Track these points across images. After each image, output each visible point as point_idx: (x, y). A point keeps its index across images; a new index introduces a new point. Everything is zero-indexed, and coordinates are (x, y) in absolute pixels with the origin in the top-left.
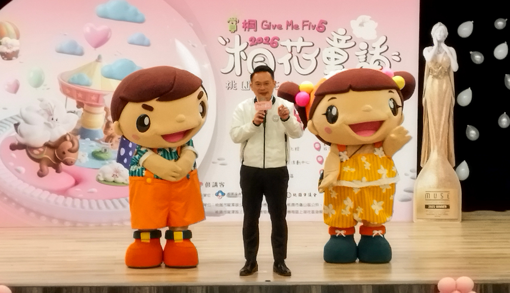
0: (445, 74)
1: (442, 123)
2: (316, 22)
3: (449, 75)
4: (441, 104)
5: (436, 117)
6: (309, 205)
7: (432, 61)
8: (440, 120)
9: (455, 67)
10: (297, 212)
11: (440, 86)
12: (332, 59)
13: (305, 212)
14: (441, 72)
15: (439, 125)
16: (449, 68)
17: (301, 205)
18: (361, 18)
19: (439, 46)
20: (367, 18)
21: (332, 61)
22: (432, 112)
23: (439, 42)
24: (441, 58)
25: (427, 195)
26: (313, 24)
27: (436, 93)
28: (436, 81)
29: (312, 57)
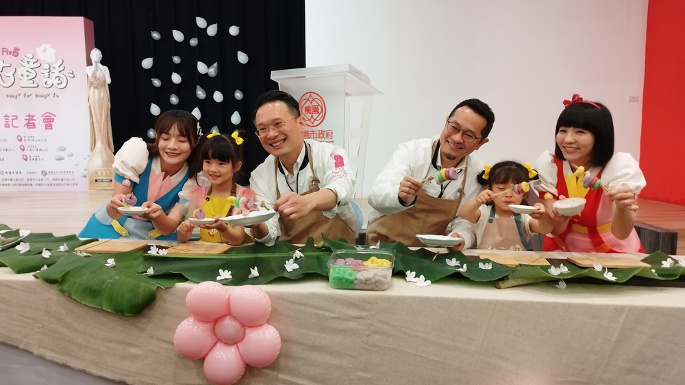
0: (102, 86)
1: (103, 121)
2: (11, 49)
3: (105, 86)
4: (101, 108)
5: (98, 117)
6: (17, 180)
7: (93, 76)
8: (101, 119)
9: (109, 80)
10: (9, 185)
11: (99, 94)
12: (25, 76)
13: (15, 185)
14: (99, 84)
15: (101, 122)
16: (105, 82)
17: (11, 180)
18: (43, 46)
19: (96, 65)
20: (48, 46)
21: (25, 78)
22: (95, 113)
23: (96, 62)
24: (98, 74)
25: (96, 172)
26: (10, 50)
27: (97, 100)
28: (96, 91)
29: (11, 74)
